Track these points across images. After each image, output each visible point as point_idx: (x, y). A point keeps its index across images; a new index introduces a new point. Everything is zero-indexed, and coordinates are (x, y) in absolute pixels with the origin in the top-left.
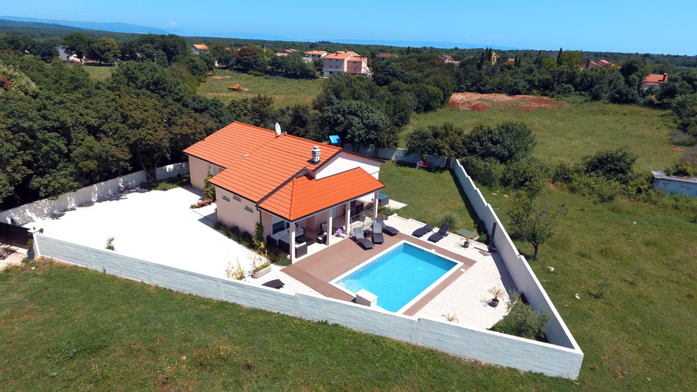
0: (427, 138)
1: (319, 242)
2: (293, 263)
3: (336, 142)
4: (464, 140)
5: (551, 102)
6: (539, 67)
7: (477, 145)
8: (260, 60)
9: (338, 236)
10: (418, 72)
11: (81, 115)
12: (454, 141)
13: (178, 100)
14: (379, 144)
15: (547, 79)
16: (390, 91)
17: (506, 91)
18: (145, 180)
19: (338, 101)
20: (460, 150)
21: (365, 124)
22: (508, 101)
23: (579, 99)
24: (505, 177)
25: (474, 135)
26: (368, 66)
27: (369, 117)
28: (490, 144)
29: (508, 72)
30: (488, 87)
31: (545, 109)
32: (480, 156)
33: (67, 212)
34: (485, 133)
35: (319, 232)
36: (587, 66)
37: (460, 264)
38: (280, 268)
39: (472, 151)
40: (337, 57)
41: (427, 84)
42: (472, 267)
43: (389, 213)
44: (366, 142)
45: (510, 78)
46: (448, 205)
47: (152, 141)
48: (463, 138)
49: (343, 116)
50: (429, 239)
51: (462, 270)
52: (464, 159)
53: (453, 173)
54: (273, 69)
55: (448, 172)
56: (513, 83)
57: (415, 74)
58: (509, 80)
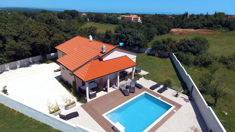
0: (160, 44)
1: (104, 91)
2: (88, 102)
3: (122, 45)
4: (176, 45)
5: (212, 32)
6: (207, 18)
7: (182, 47)
8: (103, 18)
9: (113, 88)
10: (159, 21)
11: (11, 31)
12: (172, 45)
13: (58, 28)
14: (140, 46)
15: (210, 23)
16: (147, 26)
17: (193, 28)
18: (42, 59)
19: (124, 29)
20: (175, 49)
21: (134, 38)
22: (194, 31)
23: (224, 30)
24: (195, 61)
25: (181, 42)
26: (141, 20)
27: (136, 35)
28: (188, 46)
29: (194, 21)
30: (186, 26)
31: (210, 34)
32: (184, 52)
33: (5, 72)
34: (186, 42)
35: (105, 86)
36: (227, 18)
37: (173, 107)
38: (81, 104)
39: (180, 50)
40: (129, 17)
41: (162, 25)
42: (180, 109)
43: (140, 77)
44: (135, 45)
45: (195, 23)
46: (168, 74)
47: (40, 43)
48: (176, 44)
49: (125, 34)
50: (158, 91)
51: (175, 111)
52: (176, 53)
53: (171, 59)
54: (107, 21)
55: (169, 58)
56: (196, 25)
57: (157, 22)
58: (194, 23)
